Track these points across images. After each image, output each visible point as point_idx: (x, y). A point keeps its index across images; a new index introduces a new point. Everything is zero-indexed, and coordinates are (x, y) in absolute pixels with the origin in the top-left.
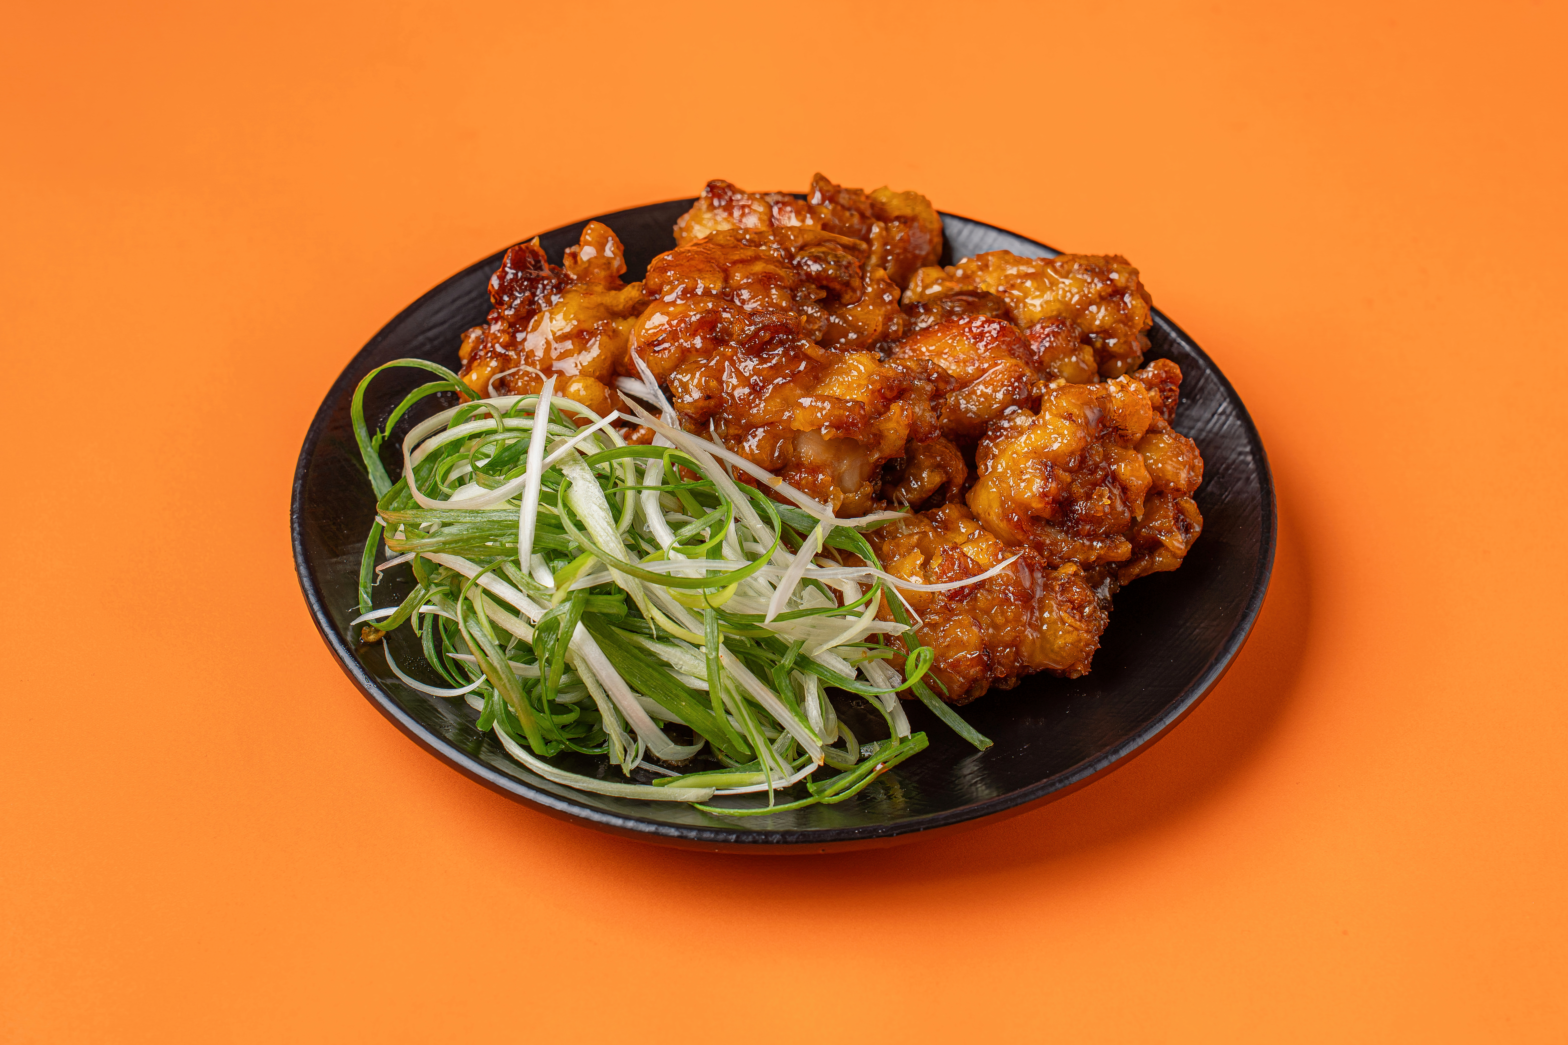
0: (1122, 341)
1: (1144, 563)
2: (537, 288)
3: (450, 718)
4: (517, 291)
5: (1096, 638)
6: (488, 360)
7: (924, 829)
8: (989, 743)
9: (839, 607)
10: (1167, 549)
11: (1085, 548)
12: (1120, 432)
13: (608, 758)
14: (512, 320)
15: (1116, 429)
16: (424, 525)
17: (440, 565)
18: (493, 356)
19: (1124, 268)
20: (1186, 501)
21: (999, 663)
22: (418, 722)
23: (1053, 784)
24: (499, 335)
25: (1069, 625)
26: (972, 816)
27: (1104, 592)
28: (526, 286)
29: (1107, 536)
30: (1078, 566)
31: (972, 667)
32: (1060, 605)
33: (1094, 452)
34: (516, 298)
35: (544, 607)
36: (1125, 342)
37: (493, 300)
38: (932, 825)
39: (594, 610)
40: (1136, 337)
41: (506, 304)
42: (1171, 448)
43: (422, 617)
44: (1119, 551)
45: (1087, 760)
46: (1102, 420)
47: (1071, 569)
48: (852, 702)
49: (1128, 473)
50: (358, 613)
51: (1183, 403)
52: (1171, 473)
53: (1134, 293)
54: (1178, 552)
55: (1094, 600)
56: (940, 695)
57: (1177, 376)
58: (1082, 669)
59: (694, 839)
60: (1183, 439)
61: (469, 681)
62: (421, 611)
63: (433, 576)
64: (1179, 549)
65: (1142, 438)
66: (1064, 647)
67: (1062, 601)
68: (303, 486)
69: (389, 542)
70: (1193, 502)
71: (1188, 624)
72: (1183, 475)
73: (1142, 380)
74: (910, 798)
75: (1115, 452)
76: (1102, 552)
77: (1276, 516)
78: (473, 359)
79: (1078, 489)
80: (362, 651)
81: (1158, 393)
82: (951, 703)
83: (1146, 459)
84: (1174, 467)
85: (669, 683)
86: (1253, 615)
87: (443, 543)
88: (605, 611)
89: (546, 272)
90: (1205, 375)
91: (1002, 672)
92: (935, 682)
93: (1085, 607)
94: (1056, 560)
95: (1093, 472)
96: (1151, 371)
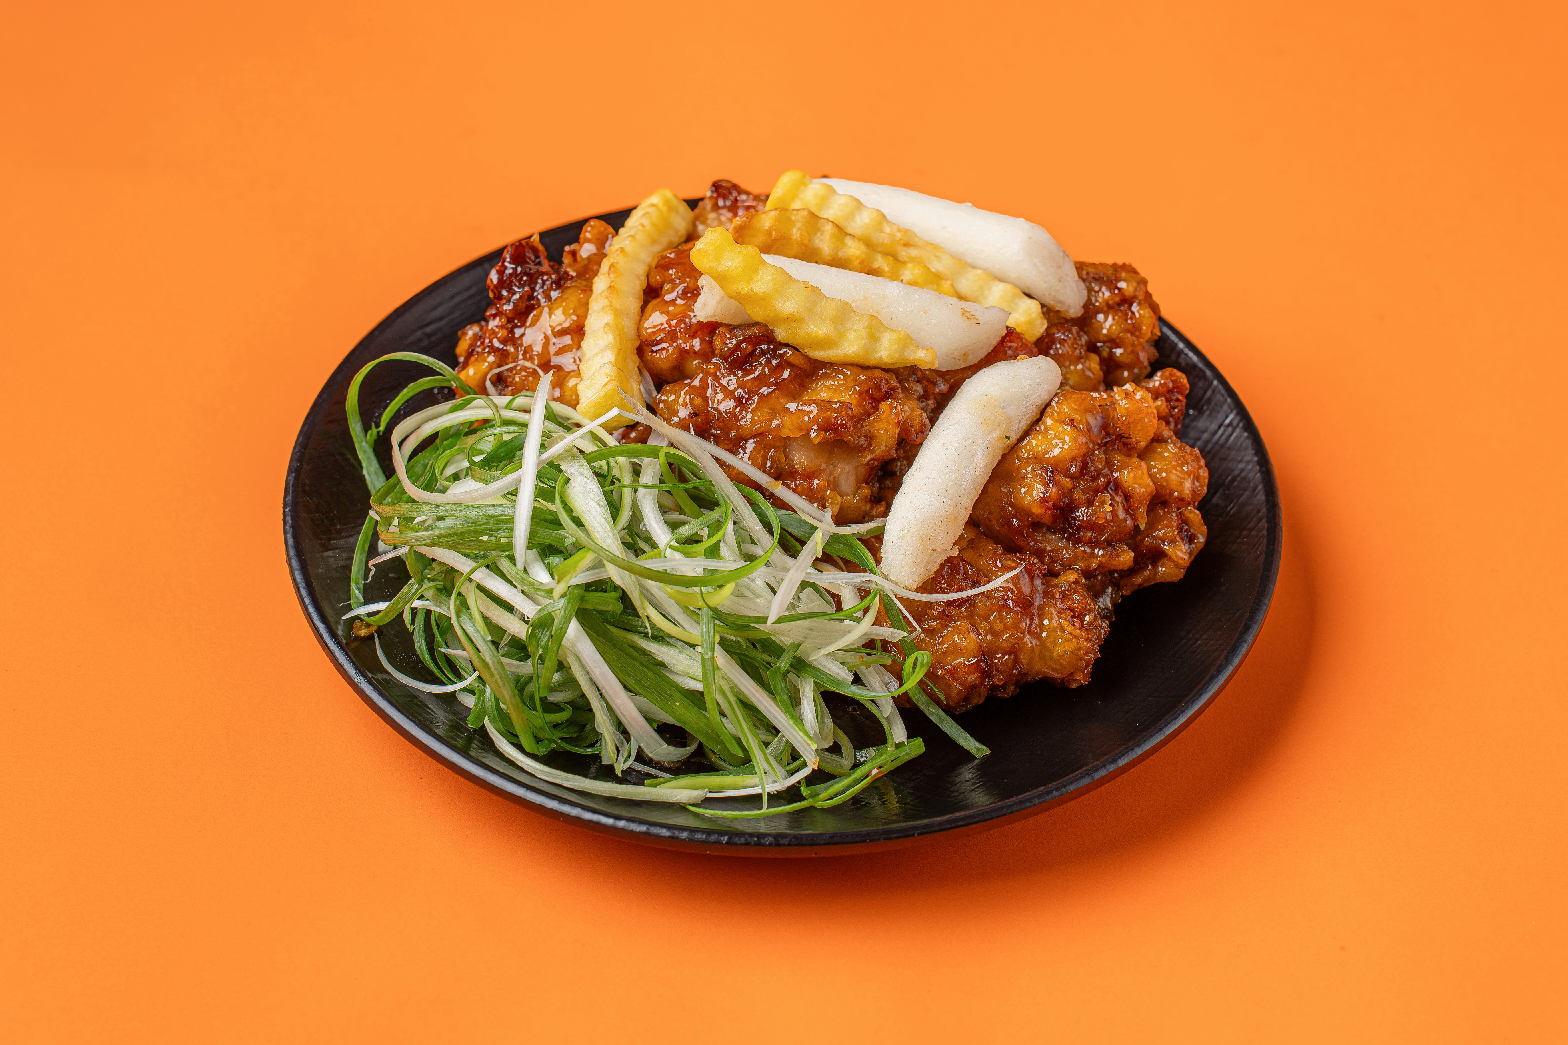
0: (1129, 350)
1: (1146, 573)
2: (536, 283)
3: (440, 714)
4: (516, 285)
5: (1096, 646)
6: (486, 355)
7: (919, 834)
8: (986, 751)
9: (836, 611)
10: (1170, 559)
11: (1086, 556)
12: (1124, 440)
13: (600, 758)
14: (510, 315)
15: (1120, 436)
16: (419, 519)
17: (434, 560)
18: (491, 350)
19: (1133, 277)
20: (1190, 512)
21: (998, 671)
22: (408, 718)
23: (1050, 792)
24: (497, 330)
25: (1069, 633)
26: (968, 822)
27: (1106, 601)
28: (525, 281)
29: (1109, 544)
30: (1079, 574)
31: (970, 674)
32: (1060, 612)
33: (1096, 459)
34: (514, 293)
35: (537, 604)
36: (1132, 352)
37: (491, 295)
38: (926, 831)
39: (589, 607)
40: (1143, 348)
41: (505, 298)
42: (1175, 457)
43: (414, 612)
44: (1121, 559)
45: (1085, 768)
46: (1105, 427)
47: (1072, 577)
48: (849, 707)
49: (1131, 481)
50: (349, 608)
51: (1190, 415)
52: (1175, 482)
53: (1143, 302)
54: (1181, 562)
55: (1095, 608)
56: (937, 702)
57: (1183, 385)
58: (1081, 679)
59: (685, 839)
60: (1188, 449)
61: (461, 678)
62: (413, 606)
63: (426, 571)
64: (1182, 559)
65: (1147, 447)
66: (1063, 656)
67: (1062, 609)
68: (295, 479)
69: (383, 535)
70: (1197, 512)
71: (1190, 636)
72: (1188, 484)
73: (1148, 389)
74: (905, 804)
75: (1118, 459)
76: (1104, 560)
77: (1281, 529)
78: (470, 354)
79: (1078, 495)
80: (353, 645)
81: (1165, 403)
82: (949, 711)
83: (1149, 468)
84: (1178, 476)
85: (663, 683)
86: (1256, 627)
87: (438, 537)
88: (600, 608)
89: (546, 267)
90: (1212, 387)
91: (1000, 680)
92: (931, 689)
93: (1085, 616)
94: (1057, 566)
95: (1095, 479)
96: (1157, 380)
